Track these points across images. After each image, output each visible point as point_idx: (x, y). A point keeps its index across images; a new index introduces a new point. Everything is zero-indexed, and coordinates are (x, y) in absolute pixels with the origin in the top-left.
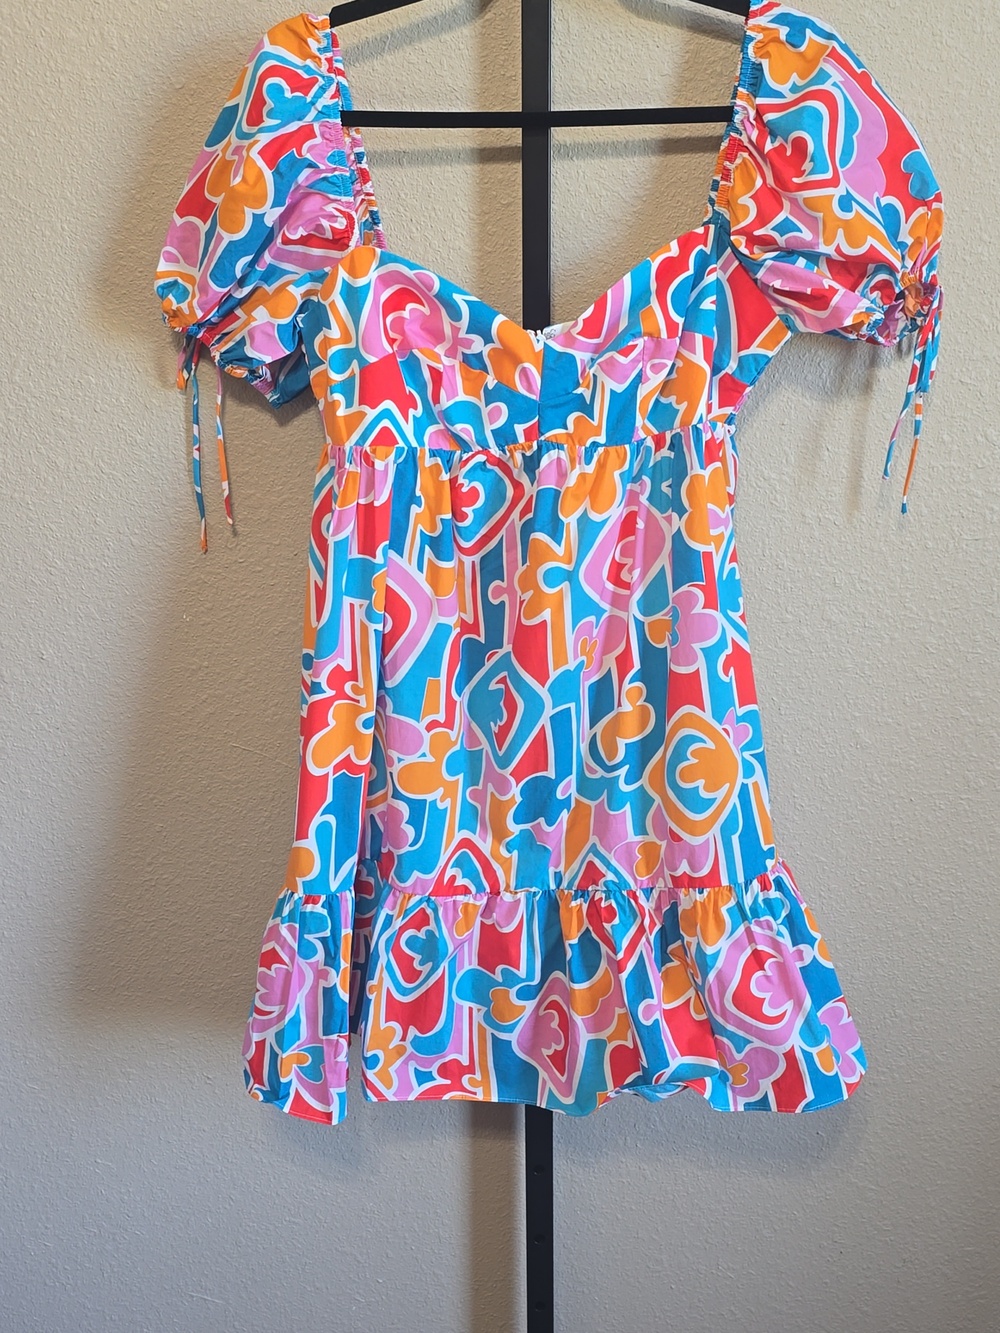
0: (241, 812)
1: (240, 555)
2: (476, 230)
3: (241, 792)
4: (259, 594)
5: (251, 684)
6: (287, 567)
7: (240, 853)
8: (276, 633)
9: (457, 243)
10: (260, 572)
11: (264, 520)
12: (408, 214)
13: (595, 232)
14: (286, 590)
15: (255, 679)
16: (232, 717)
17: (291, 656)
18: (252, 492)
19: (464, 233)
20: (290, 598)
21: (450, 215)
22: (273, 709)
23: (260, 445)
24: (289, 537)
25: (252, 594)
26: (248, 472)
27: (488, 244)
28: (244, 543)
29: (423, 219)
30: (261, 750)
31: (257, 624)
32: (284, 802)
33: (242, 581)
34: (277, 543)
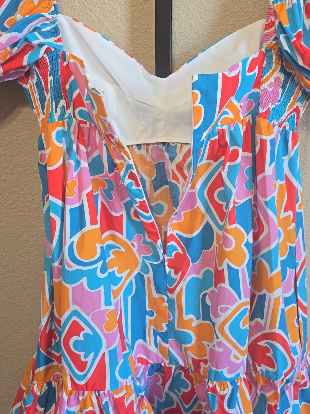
0: (9, 333)
1: (2, 199)
2: (129, 16)
3: (8, 323)
4: (13, 220)
5: (12, 268)
6: (28, 206)
7: (10, 353)
8: (24, 241)
9: (118, 23)
10: (13, 208)
11: (15, 181)
12: (90, 6)
13: (197, 17)
14: (28, 218)
15: (13, 265)
16: (2, 285)
17: (32, 253)
18: (7, 165)
19: (122, 18)
20: (30, 222)
21: (113, 7)
22: (23, 280)
23: (11, 139)
24: (29, 190)
25: (10, 220)
26: (5, 155)
27: (136, 24)
28: (4, 193)
29: (98, 9)
30: (18, 302)
31: (13, 237)
32: (31, 329)
33: (4, 213)
34: (22, 193)
